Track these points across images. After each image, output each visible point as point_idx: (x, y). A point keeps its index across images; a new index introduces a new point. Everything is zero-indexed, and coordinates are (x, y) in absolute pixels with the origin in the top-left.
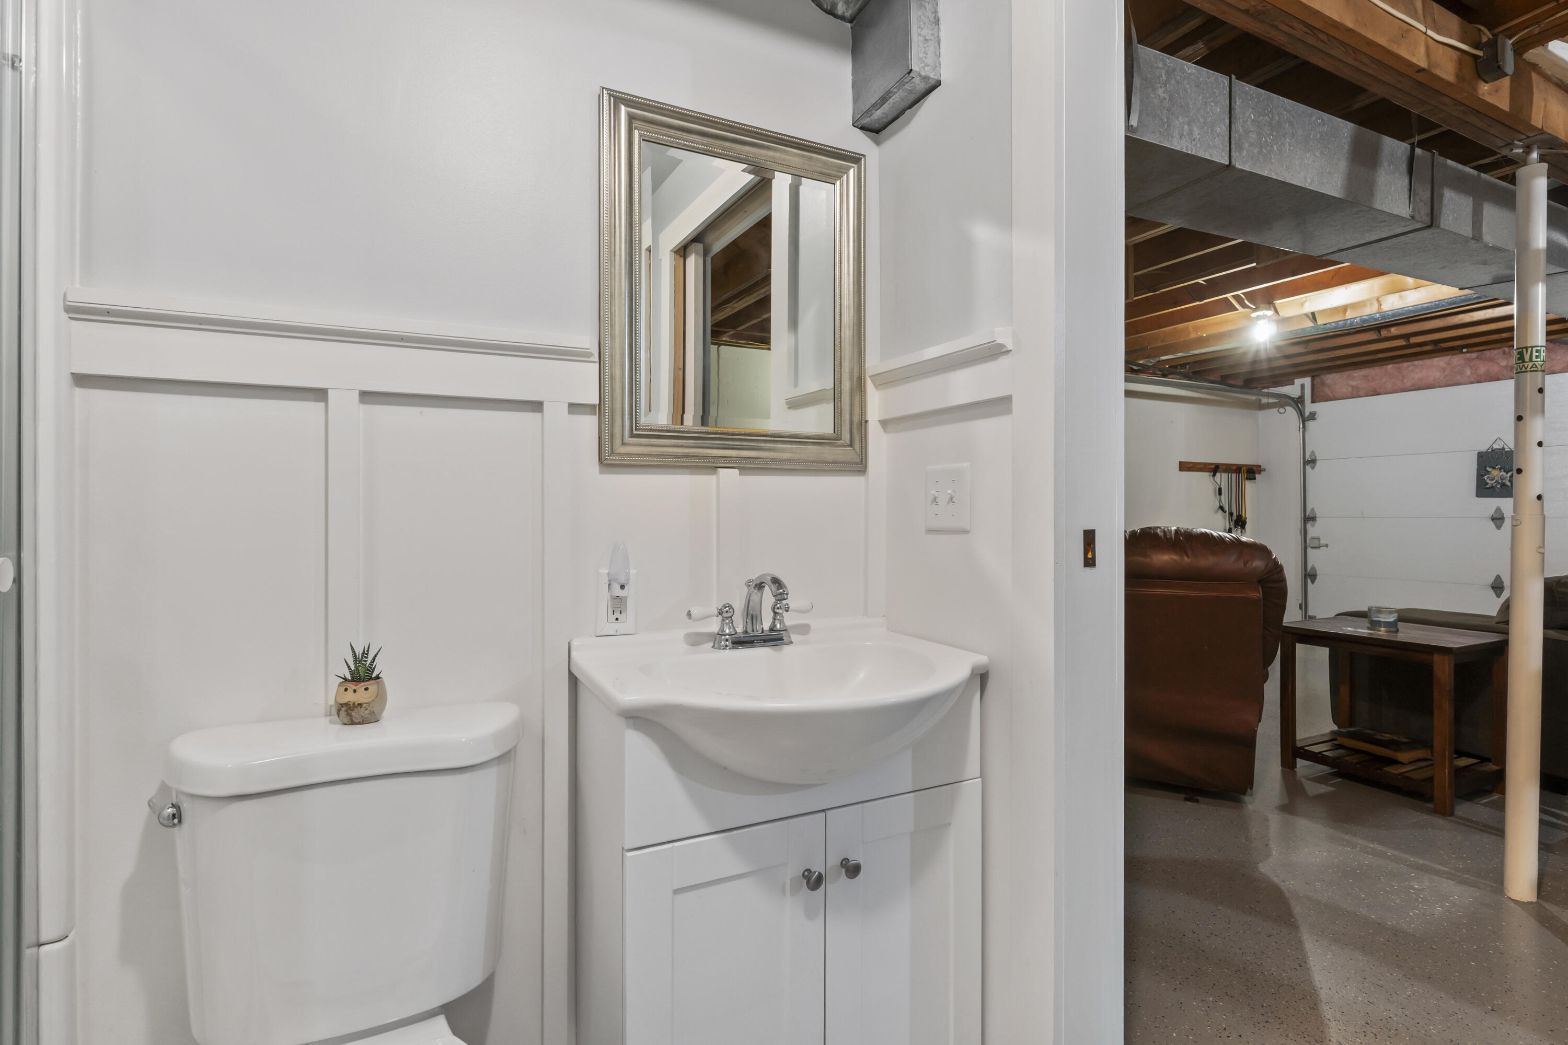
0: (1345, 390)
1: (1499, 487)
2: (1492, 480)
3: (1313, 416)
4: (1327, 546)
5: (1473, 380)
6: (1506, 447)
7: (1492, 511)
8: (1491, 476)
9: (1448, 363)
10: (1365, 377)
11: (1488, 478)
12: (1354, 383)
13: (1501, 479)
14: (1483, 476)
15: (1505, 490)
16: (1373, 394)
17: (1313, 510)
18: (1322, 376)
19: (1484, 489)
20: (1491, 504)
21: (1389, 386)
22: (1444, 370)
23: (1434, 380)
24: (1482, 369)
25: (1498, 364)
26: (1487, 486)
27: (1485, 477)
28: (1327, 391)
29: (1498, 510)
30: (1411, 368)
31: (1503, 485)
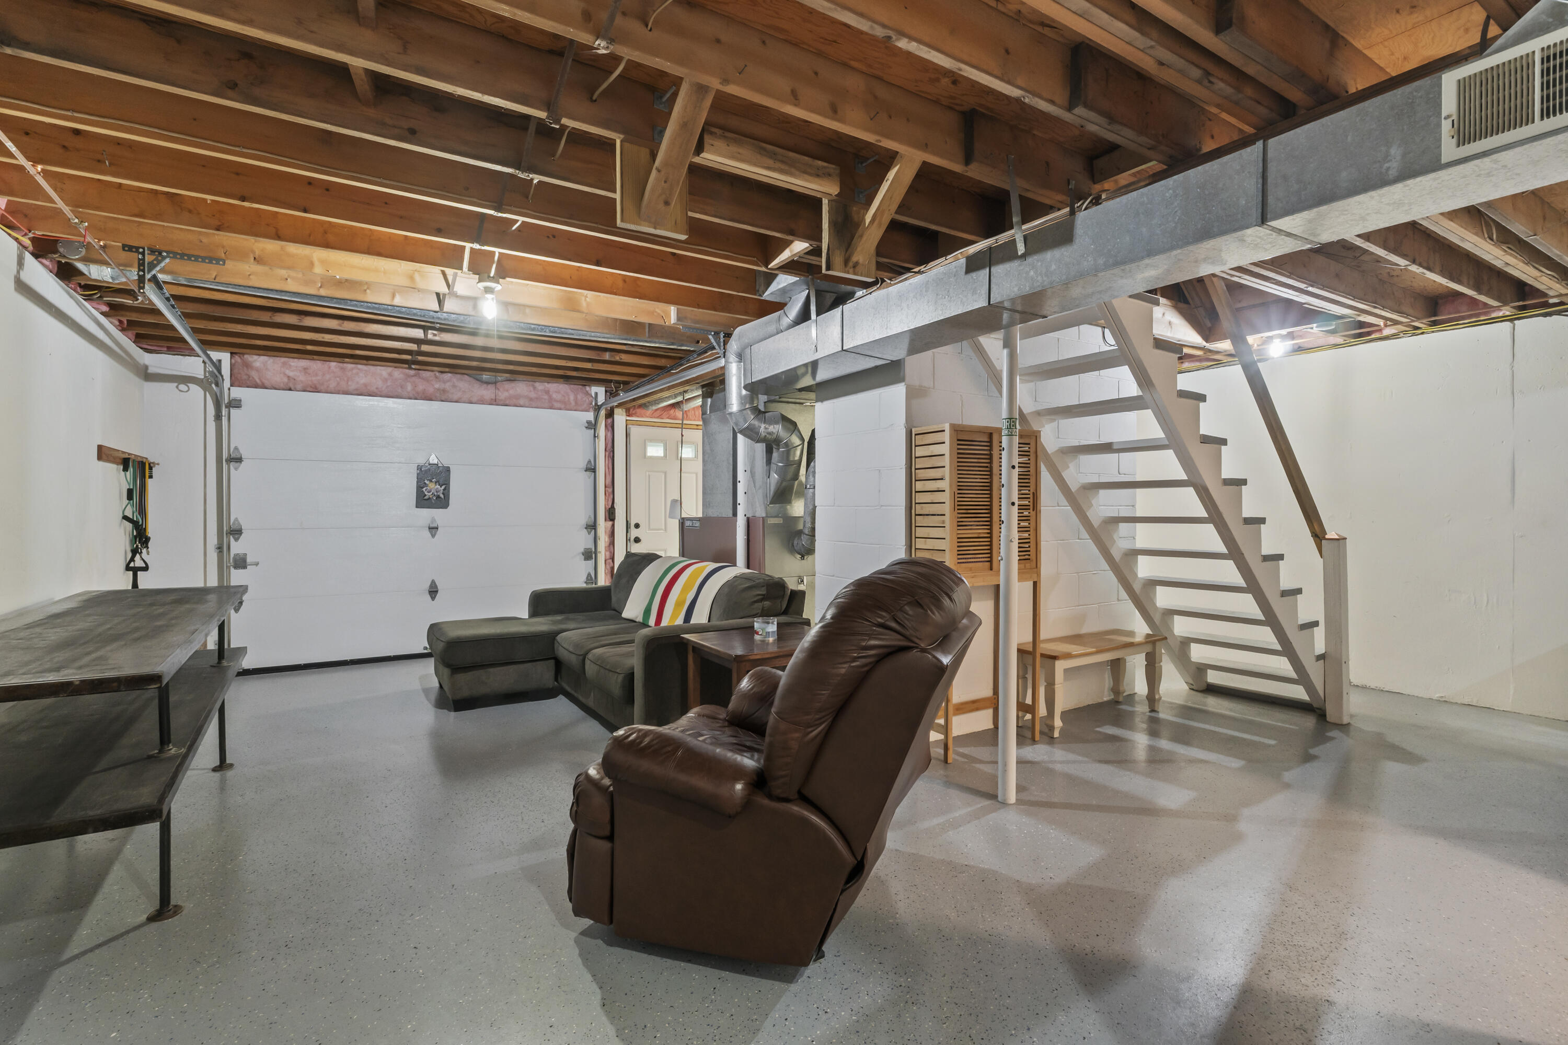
0: (278, 379)
1: (435, 498)
2: (429, 492)
3: (235, 404)
4: (257, 564)
5: (411, 395)
6: (439, 462)
7: (427, 522)
8: (428, 488)
9: (390, 375)
10: (305, 369)
11: (426, 490)
12: (291, 374)
13: (437, 492)
14: (423, 488)
15: (442, 502)
16: (311, 390)
17: (236, 519)
18: (246, 356)
19: (423, 501)
20: (427, 514)
21: (333, 385)
22: (385, 380)
23: (377, 388)
24: (421, 388)
25: (433, 385)
26: (425, 498)
27: (424, 489)
28: (254, 374)
29: (433, 520)
30: (355, 371)
31: (438, 497)
